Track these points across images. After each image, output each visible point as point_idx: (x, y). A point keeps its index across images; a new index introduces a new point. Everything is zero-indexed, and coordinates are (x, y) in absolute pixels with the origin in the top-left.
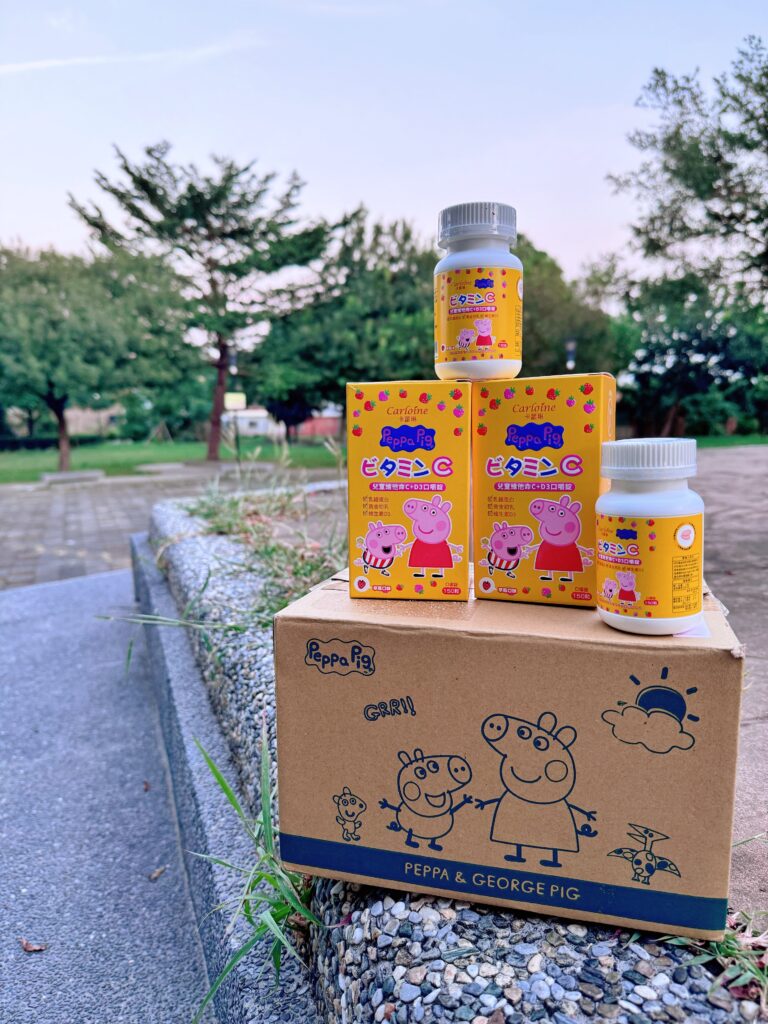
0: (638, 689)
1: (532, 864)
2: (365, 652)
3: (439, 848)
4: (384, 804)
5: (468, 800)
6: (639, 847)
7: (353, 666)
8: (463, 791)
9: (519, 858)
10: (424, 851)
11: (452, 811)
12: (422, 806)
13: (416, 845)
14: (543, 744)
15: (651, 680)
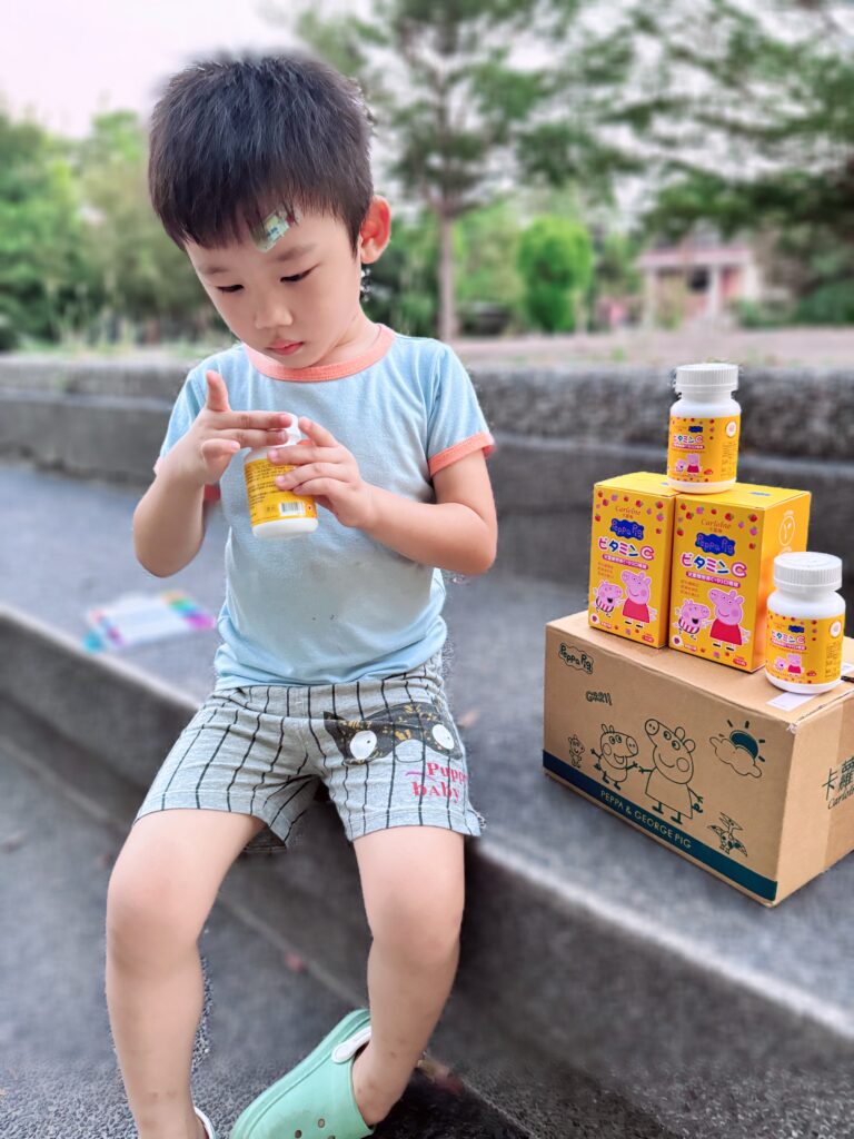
0: (731, 730)
1: (666, 817)
2: (588, 660)
3: (619, 788)
4: (593, 752)
5: (635, 765)
6: (725, 829)
7: (582, 666)
8: (633, 759)
9: (659, 810)
10: (610, 786)
11: (627, 768)
12: (611, 759)
13: (607, 782)
14: (677, 746)
15: (739, 727)
